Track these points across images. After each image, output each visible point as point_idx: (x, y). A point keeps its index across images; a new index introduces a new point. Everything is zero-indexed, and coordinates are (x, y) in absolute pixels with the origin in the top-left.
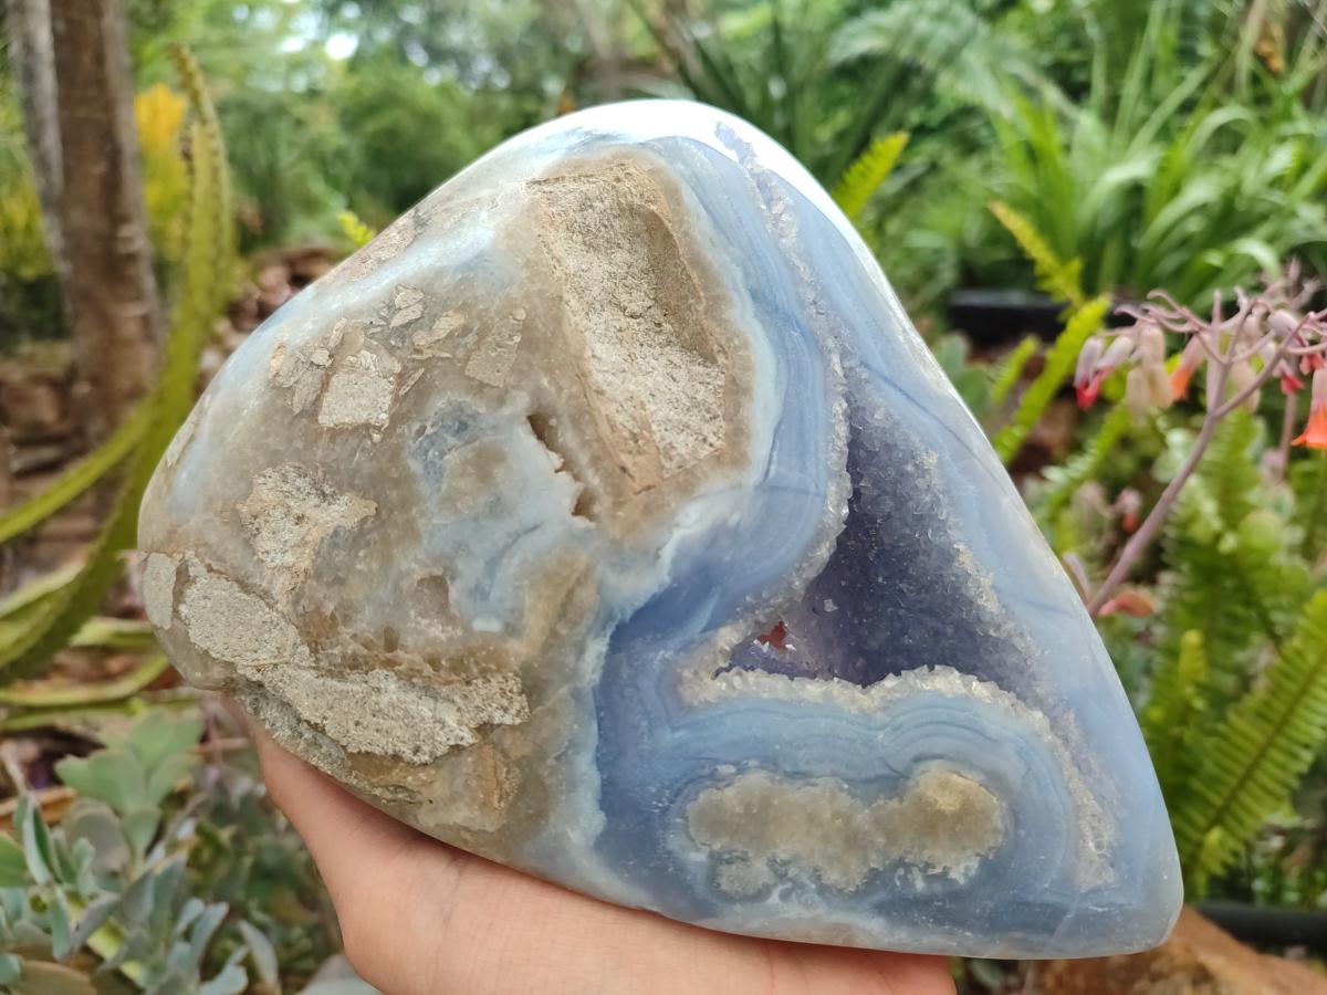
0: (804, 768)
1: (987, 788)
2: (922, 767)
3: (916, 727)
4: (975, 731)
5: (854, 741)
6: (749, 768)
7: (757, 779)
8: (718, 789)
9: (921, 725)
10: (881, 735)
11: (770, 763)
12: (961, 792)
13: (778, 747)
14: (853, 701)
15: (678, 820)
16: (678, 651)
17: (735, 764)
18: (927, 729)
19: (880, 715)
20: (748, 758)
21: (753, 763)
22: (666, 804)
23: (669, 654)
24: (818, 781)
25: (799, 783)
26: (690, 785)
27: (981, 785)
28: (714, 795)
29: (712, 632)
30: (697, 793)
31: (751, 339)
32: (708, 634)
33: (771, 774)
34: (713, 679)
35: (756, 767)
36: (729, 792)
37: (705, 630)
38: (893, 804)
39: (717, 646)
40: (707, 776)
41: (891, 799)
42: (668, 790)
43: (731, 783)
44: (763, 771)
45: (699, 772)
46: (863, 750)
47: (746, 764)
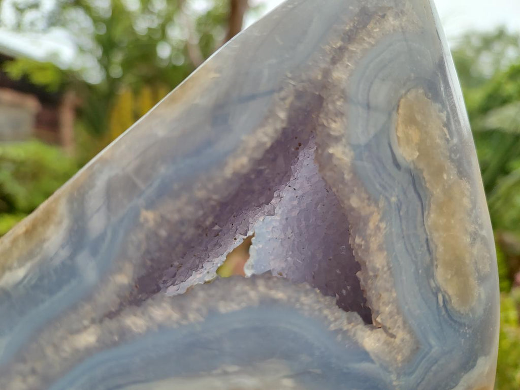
2: (400, 160)
3: (380, 175)
5: (401, 218)
6: (436, 286)
7: (440, 276)
8: (451, 300)
10: (394, 199)
11: (429, 274)
13: (420, 272)
14: (378, 228)
15: (471, 316)
16: (390, 372)
17: (436, 295)
19: (381, 205)
20: (432, 290)
21: (433, 284)
23: (393, 377)
24: (428, 233)
25: (432, 246)
26: (455, 318)
28: (454, 301)
29: (371, 355)
30: (456, 313)
32: (373, 358)
33: (435, 269)
34: (395, 337)
35: (434, 281)
36: (450, 292)
37: (372, 361)
38: (426, 175)
39: (377, 345)
40: (447, 310)
41: (424, 178)
42: (460, 331)
43: (445, 292)
44: (435, 274)
45: (446, 316)
46: (404, 208)
47: (434, 288)
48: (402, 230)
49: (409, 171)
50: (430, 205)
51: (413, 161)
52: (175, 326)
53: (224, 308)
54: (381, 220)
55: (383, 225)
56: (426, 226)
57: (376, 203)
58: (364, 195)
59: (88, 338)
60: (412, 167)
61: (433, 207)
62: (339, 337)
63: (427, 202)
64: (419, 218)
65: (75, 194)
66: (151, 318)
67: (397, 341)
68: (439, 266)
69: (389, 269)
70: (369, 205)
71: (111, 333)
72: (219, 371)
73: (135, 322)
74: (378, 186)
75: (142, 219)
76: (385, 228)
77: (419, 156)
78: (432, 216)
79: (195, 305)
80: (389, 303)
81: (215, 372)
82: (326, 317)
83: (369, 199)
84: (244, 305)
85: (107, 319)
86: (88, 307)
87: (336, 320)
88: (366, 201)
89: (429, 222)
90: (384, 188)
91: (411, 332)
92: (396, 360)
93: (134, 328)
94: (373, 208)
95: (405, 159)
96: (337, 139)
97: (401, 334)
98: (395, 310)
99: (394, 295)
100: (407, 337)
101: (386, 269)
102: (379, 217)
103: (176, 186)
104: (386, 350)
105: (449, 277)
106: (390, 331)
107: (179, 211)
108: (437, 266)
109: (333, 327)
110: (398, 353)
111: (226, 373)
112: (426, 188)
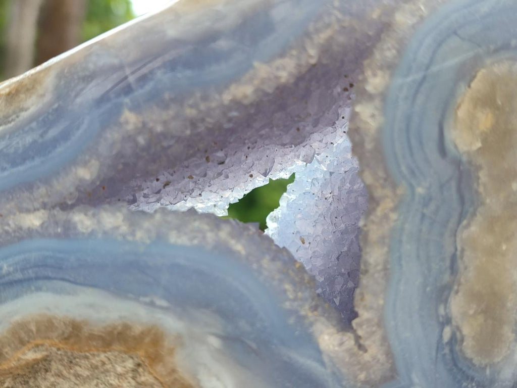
0: (448, 263)
1: (471, 80)
2: (449, 146)
3: (412, 155)
4: (417, 92)
5: (423, 216)
6: (446, 314)
7: (457, 305)
8: (462, 340)
9: (410, 148)
10: (420, 190)
11: (442, 293)
12: (475, 107)
13: (428, 289)
14: (386, 217)
15: (488, 372)
17: (442, 326)
18: (414, 142)
19: (400, 191)
20: (438, 316)
21: (442, 311)
22: (474, 384)
24: (459, 248)
25: (460, 265)
26: (460, 365)
27: (469, 86)
28: (468, 343)
29: (324, 356)
30: (466, 359)
31: (17, 318)
33: (452, 294)
34: (366, 351)
35: (445, 308)
36: (466, 330)
37: (323, 364)
38: (483, 176)
39: (337, 348)
40: (452, 351)
41: (478, 178)
42: (462, 384)
43: (458, 328)
44: (449, 300)
45: (448, 357)
46: (432, 206)
47: (443, 317)
48: (420, 231)
49: (457, 163)
50: (474, 214)
51: (468, 153)
52: (120, 238)
53: (174, 238)
54: (394, 209)
55: (394, 216)
56: (458, 239)
57: (394, 186)
58: (381, 174)
59: (34, 220)
60: (465, 159)
61: (479, 218)
62: (292, 321)
63: (471, 210)
64: (452, 225)
65: (66, 71)
66: (99, 222)
67: (367, 357)
68: (460, 294)
69: (385, 269)
70: (383, 187)
71: (56, 223)
72: (147, 299)
73: (82, 220)
74: (404, 168)
75: (122, 119)
76: (396, 221)
77: (480, 149)
78: (473, 228)
79: (146, 224)
80: (371, 308)
81: (142, 299)
82: (285, 291)
83: (385, 180)
84: (196, 242)
85: (58, 209)
86: (43, 190)
87: (295, 299)
88: (381, 181)
89: (463, 235)
90: (413, 173)
91: (389, 354)
92: (356, 377)
93: (79, 226)
94: (388, 192)
95: (456, 147)
96: (370, 97)
97: (374, 351)
98: (376, 320)
99: (381, 302)
100: (382, 358)
101: (380, 268)
102: (391, 205)
103: (167, 96)
104: (347, 360)
105: (471, 312)
106: (362, 342)
107: (165, 123)
108: (457, 292)
109: (287, 305)
110: (361, 370)
111: (152, 304)
112: (477, 192)
